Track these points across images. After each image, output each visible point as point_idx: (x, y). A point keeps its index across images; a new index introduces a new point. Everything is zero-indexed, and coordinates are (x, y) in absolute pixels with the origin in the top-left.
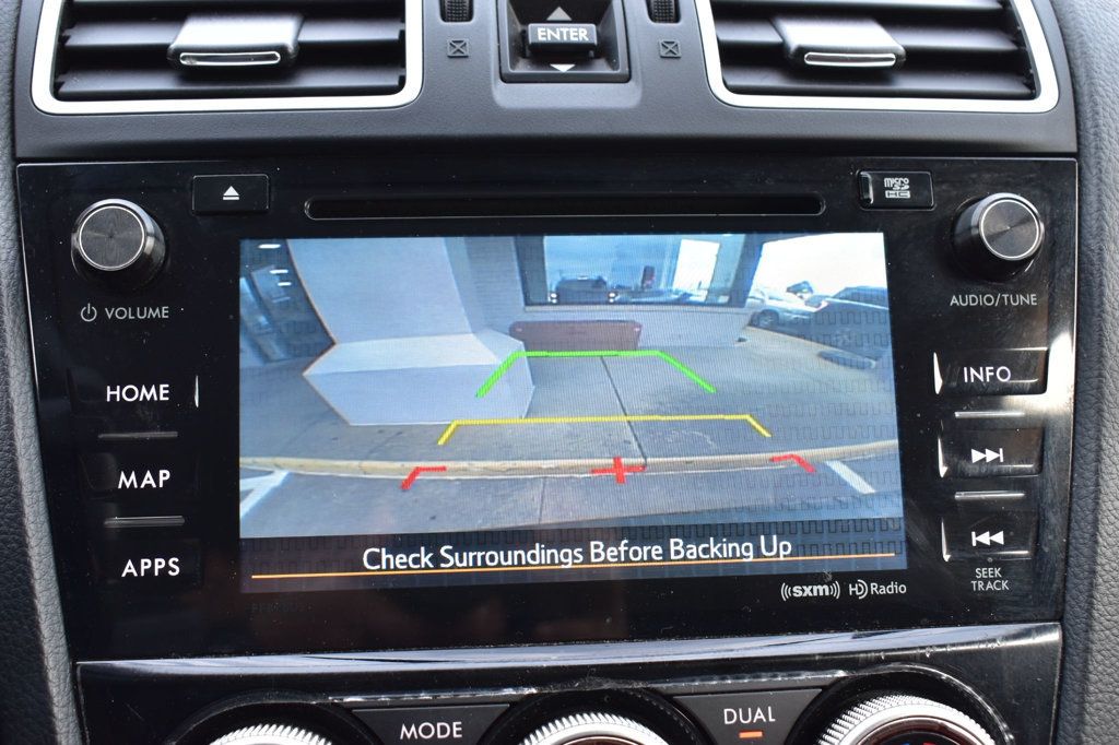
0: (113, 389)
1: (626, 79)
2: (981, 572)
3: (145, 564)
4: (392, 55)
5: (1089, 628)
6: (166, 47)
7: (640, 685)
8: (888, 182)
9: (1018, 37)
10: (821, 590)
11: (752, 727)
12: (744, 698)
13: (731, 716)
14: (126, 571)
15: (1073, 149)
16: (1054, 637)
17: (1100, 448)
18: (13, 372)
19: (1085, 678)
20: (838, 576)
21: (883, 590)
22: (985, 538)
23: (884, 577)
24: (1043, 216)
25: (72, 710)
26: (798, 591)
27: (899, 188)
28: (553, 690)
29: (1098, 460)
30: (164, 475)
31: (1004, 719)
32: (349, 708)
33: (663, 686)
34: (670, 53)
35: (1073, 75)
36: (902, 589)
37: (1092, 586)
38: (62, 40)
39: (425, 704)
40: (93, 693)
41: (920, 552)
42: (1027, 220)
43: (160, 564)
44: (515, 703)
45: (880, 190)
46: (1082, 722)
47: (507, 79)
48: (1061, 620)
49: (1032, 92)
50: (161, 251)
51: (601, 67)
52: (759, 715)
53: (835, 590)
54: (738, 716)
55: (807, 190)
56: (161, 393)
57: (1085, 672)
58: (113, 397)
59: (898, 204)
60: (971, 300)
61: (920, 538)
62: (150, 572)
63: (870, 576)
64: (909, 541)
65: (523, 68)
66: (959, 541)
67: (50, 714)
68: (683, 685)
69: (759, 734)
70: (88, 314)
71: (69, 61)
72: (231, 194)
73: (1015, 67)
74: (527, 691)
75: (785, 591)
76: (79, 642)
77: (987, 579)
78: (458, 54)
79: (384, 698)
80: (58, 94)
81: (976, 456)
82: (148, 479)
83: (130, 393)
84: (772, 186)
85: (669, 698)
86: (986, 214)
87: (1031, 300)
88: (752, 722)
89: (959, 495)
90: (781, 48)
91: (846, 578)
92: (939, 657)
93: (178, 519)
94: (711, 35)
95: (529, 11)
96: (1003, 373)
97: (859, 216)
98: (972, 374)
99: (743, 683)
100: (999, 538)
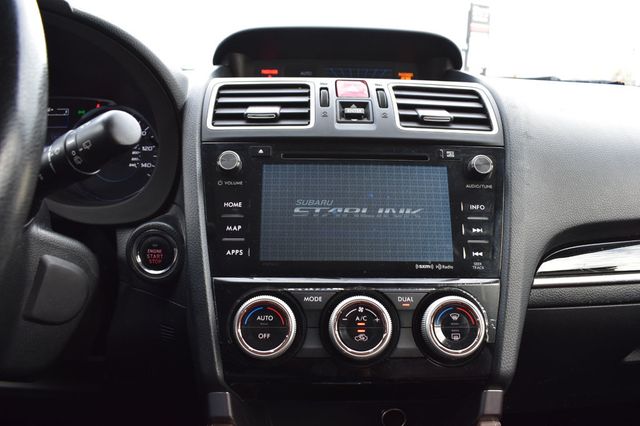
0: (226, 203)
1: (372, 123)
2: (476, 264)
3: (233, 251)
4: (306, 116)
6: (242, 114)
7: (374, 289)
9: (488, 115)
10: (428, 266)
12: (404, 294)
13: (400, 299)
15: (502, 144)
16: (498, 284)
22: (477, 254)
23: (446, 264)
24: (493, 164)
26: (421, 267)
27: (451, 154)
28: (348, 289)
29: (511, 232)
30: (240, 227)
31: (482, 306)
32: (289, 292)
33: (381, 290)
36: (452, 267)
37: (509, 268)
38: (214, 112)
40: (218, 287)
41: (457, 256)
42: (488, 164)
43: (237, 251)
45: (445, 154)
47: (338, 122)
49: (491, 129)
51: (365, 120)
52: (409, 299)
53: (432, 267)
54: (402, 299)
55: (423, 154)
56: (240, 205)
57: (507, 293)
58: (226, 206)
59: (451, 158)
60: (472, 186)
61: (457, 253)
63: (442, 263)
64: (454, 254)
65: (343, 120)
66: (469, 254)
69: (408, 305)
71: (216, 117)
72: (261, 151)
73: (487, 123)
77: (477, 266)
80: (213, 124)
81: (474, 230)
82: (235, 228)
84: (414, 153)
85: (382, 293)
87: (490, 187)
88: (407, 301)
89: (469, 241)
90: (417, 116)
91: (435, 264)
92: (463, 287)
93: (243, 239)
94: (397, 112)
95: (345, 105)
96: (482, 207)
97: (439, 161)
98: (472, 207)
99: (405, 290)
100: (481, 254)
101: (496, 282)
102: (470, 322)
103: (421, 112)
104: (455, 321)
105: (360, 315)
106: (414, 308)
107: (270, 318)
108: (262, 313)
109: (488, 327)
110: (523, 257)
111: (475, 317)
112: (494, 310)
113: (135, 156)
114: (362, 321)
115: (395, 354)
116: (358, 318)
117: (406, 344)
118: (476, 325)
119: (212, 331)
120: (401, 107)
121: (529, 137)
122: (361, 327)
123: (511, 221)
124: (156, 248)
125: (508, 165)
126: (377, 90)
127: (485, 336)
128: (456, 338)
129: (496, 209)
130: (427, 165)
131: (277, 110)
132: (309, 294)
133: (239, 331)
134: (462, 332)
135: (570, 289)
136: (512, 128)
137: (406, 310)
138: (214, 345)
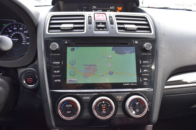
5: (156, 89)
8: (135, 41)
11: (120, 98)
14: (55, 81)
18: (44, 60)
19: (155, 94)
20: (129, 83)
21: (134, 84)
25: (49, 95)
34: (112, 28)
35: (155, 31)
39: (86, 95)
44: (95, 95)
46: (155, 99)
48: (153, 88)
50: (59, 48)
62: (57, 81)
67: (47, 95)
68: (113, 94)
70: (51, 55)
74: (96, 94)
75: (124, 84)
76: (50, 88)
79: (81, 94)
83: (56, 63)
86: (145, 45)
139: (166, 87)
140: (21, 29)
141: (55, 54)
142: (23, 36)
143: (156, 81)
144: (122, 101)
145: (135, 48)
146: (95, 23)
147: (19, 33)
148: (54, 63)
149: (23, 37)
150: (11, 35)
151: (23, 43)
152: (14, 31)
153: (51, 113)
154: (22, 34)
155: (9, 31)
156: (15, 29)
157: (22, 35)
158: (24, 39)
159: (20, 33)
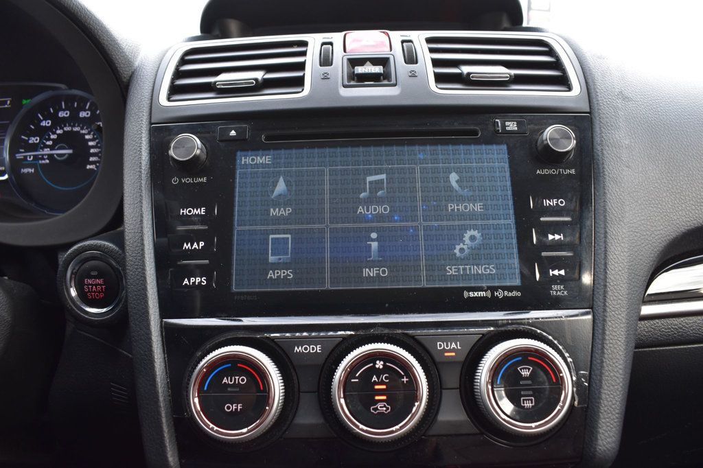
0: (183, 210)
1: (395, 85)
2: (555, 287)
3: (192, 280)
4: (299, 82)
5: (605, 310)
6: (210, 83)
7: (400, 331)
8: (507, 123)
9: (564, 71)
10: (482, 294)
12: (447, 338)
13: (440, 345)
14: (185, 282)
15: (588, 110)
16: (590, 317)
17: (606, 232)
18: (144, 202)
19: (604, 333)
20: (489, 288)
21: (510, 294)
22: (556, 272)
23: (510, 289)
24: (576, 138)
25: (160, 339)
26: (471, 294)
27: (512, 126)
28: (361, 333)
29: (606, 237)
30: (202, 244)
31: (567, 352)
32: (273, 339)
33: (410, 332)
34: (413, 75)
35: (587, 83)
36: (519, 294)
38: (172, 83)
39: (305, 337)
40: (169, 334)
41: (527, 277)
42: (569, 137)
43: (198, 280)
44: (345, 338)
45: (504, 126)
46: (603, 353)
47: (345, 86)
48: (592, 308)
49: (570, 89)
50: (204, 157)
51: (386, 82)
52: (454, 345)
53: (489, 294)
54: (444, 345)
55: (472, 127)
56: (202, 211)
57: (604, 330)
58: (183, 213)
59: (512, 132)
60: (546, 172)
61: (526, 272)
62: (194, 283)
63: (504, 288)
64: (521, 273)
65: (352, 83)
66: (544, 273)
67: (151, 339)
68: (419, 332)
69: (453, 354)
70: (175, 181)
71: (175, 90)
72: (233, 133)
73: (563, 81)
74: (349, 333)
75: (466, 294)
76: (165, 312)
77: (557, 290)
78: (326, 77)
79: (288, 335)
80: (169, 99)
81: (551, 237)
82: (195, 245)
83: (190, 211)
84: (457, 126)
85: (413, 337)
86: (550, 132)
87: (573, 172)
88: (450, 348)
89: (544, 254)
90: (460, 75)
91: (493, 289)
92: (536, 323)
93: (207, 262)
94: (431, 71)
95: (354, 62)
96: (562, 203)
97: (495, 137)
98: (547, 203)
99: (446, 331)
100: (562, 272)
101: (587, 313)
102: (550, 379)
103: (466, 69)
104: (526, 378)
105: (379, 372)
106: (462, 358)
107: (242, 380)
108: (230, 372)
109: (577, 384)
110: (626, 276)
111: (556, 370)
112: (585, 356)
113: (94, 155)
114: (382, 383)
115: (434, 430)
116: (375, 378)
117: (452, 414)
118: (559, 383)
119: (161, 399)
120: (436, 63)
121: (626, 98)
122: (380, 392)
123: (605, 221)
124: (95, 277)
125: (597, 139)
126: (403, 42)
127: (573, 398)
128: (528, 405)
129: (581, 205)
130: (477, 142)
131: (259, 75)
132: (302, 341)
133: (196, 400)
134: (537, 394)
135: (694, 319)
136: (600, 85)
137: (450, 363)
138: (164, 420)
139: (647, 310)
140: (83, 114)
141: (191, 181)
142: (90, 140)
143: (602, 277)
144: (459, 362)
145: (508, 148)
146: (345, 61)
147: (76, 129)
148: (186, 212)
149: (91, 144)
150: (49, 139)
151: (88, 167)
152: (58, 122)
153: (163, 415)
154: (89, 133)
155: (44, 124)
156: (61, 114)
157: (87, 137)
158: (92, 151)
159: (82, 129)
